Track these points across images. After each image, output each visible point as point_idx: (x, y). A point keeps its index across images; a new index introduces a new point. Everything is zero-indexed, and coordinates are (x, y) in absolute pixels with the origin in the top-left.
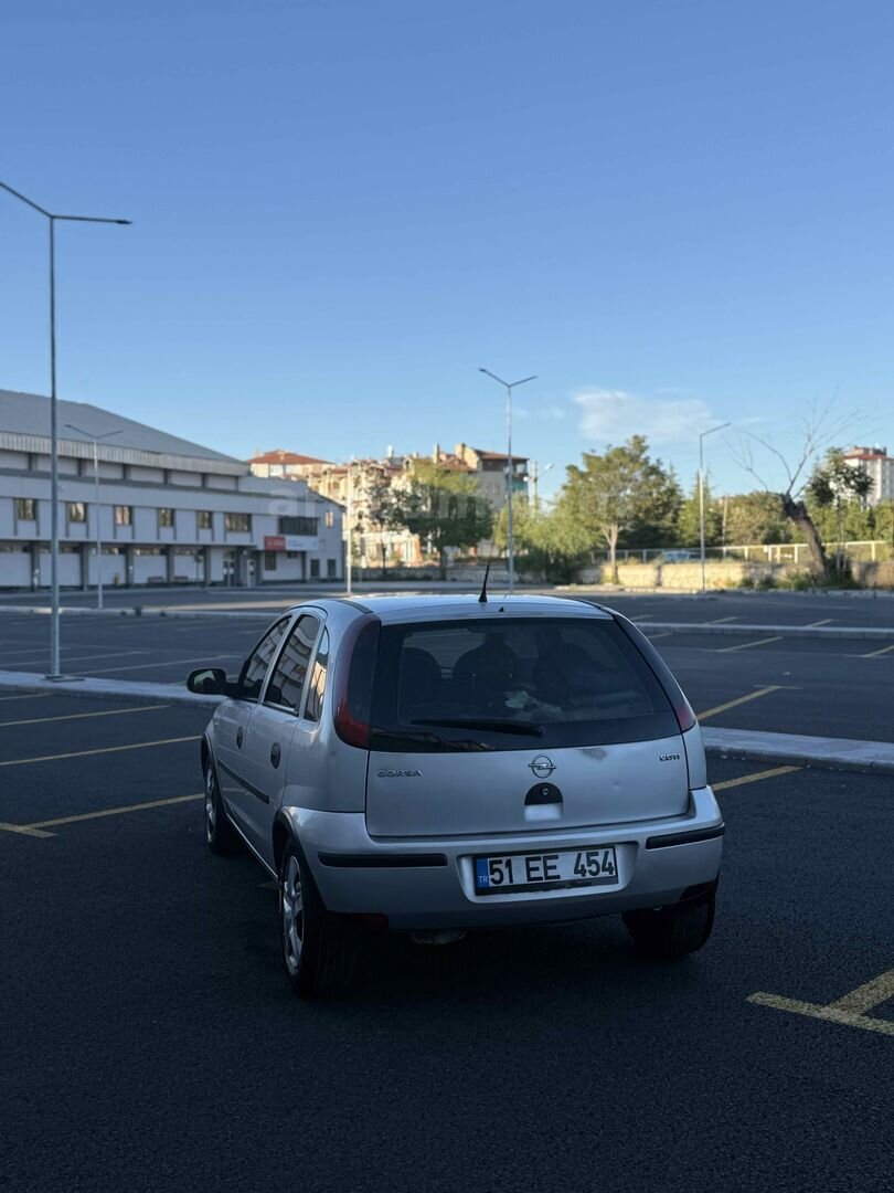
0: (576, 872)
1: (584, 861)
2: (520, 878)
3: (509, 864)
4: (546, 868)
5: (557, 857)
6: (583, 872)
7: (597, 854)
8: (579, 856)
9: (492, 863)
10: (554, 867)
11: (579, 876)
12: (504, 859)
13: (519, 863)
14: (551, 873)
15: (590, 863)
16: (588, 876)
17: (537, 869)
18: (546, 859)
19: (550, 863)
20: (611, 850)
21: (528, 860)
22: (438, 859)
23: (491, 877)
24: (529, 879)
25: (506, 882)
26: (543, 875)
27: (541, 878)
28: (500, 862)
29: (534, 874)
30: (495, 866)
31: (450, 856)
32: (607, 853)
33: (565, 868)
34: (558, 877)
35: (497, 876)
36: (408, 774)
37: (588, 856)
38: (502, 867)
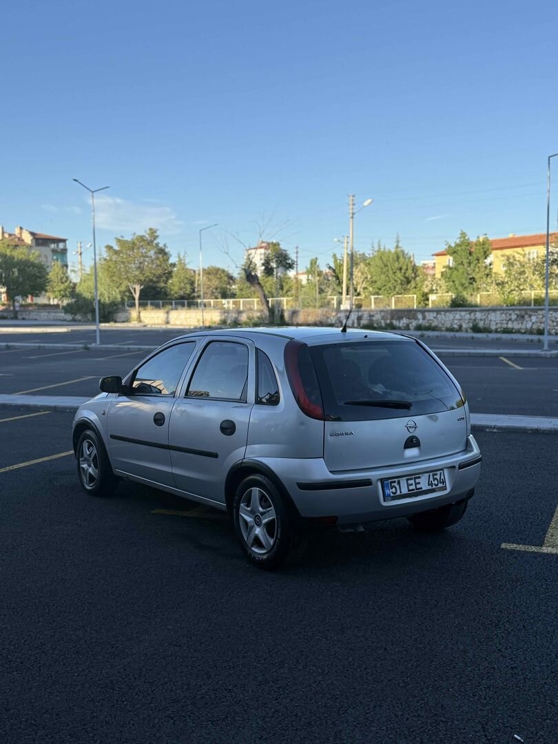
0: (429, 485)
1: (431, 479)
2: (405, 491)
3: (399, 483)
4: (416, 484)
5: (419, 477)
6: (432, 485)
7: (436, 474)
8: (429, 475)
9: (391, 483)
10: (419, 483)
11: (430, 487)
12: (396, 480)
13: (403, 482)
14: (418, 486)
15: (434, 479)
16: (434, 487)
17: (412, 485)
18: (415, 478)
19: (417, 481)
20: (442, 471)
21: (407, 480)
22: (367, 482)
23: (391, 490)
24: (409, 491)
25: (398, 493)
26: (414, 488)
27: (414, 490)
28: (395, 482)
29: (411, 488)
30: (393, 484)
31: (374, 480)
32: (441, 473)
33: (424, 484)
34: (421, 488)
35: (394, 490)
36: (347, 434)
37: (433, 475)
38: (396, 484)
